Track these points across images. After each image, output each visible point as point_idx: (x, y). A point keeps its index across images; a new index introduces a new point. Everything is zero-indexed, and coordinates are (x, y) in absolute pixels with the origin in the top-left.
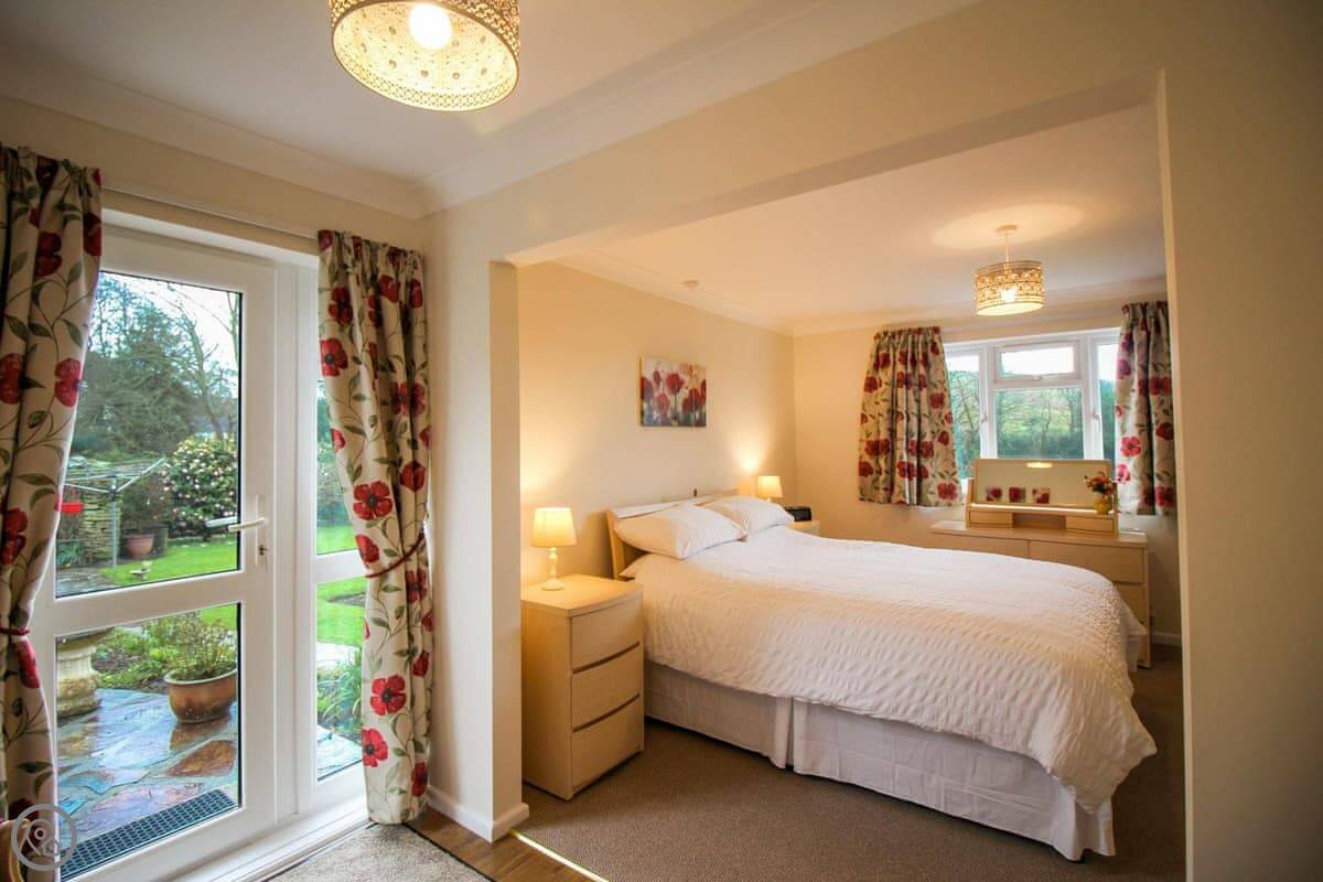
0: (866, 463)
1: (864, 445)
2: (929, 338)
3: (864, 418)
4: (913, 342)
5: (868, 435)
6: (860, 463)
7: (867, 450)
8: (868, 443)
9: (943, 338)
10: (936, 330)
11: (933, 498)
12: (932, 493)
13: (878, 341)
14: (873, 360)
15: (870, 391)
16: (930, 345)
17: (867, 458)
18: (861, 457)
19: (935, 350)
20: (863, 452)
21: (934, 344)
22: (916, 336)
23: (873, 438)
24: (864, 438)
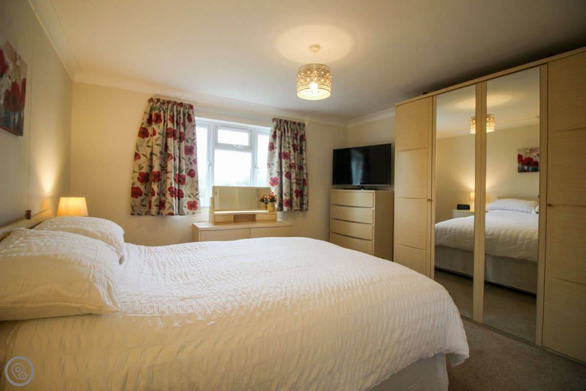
0: (138, 188)
1: (137, 175)
2: (187, 111)
3: (137, 156)
4: (177, 111)
5: (141, 168)
6: (133, 188)
7: (138, 179)
8: (141, 174)
9: (195, 113)
10: (191, 107)
11: (186, 210)
12: (185, 207)
13: (151, 104)
14: (147, 116)
15: (144, 138)
16: (187, 115)
17: (138, 184)
18: (133, 184)
19: (190, 119)
20: (136, 180)
21: (189, 115)
22: (179, 107)
23: (144, 170)
24: (137, 170)
